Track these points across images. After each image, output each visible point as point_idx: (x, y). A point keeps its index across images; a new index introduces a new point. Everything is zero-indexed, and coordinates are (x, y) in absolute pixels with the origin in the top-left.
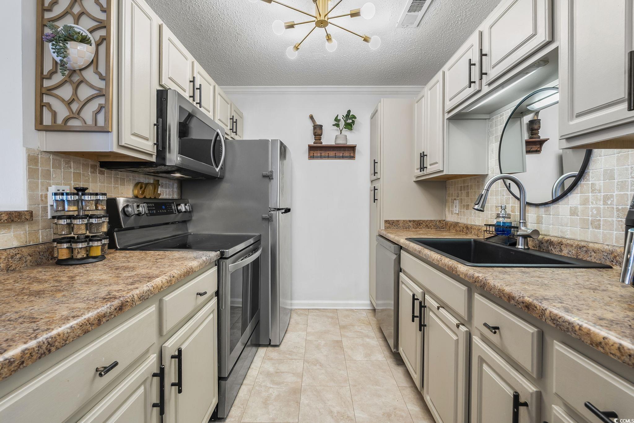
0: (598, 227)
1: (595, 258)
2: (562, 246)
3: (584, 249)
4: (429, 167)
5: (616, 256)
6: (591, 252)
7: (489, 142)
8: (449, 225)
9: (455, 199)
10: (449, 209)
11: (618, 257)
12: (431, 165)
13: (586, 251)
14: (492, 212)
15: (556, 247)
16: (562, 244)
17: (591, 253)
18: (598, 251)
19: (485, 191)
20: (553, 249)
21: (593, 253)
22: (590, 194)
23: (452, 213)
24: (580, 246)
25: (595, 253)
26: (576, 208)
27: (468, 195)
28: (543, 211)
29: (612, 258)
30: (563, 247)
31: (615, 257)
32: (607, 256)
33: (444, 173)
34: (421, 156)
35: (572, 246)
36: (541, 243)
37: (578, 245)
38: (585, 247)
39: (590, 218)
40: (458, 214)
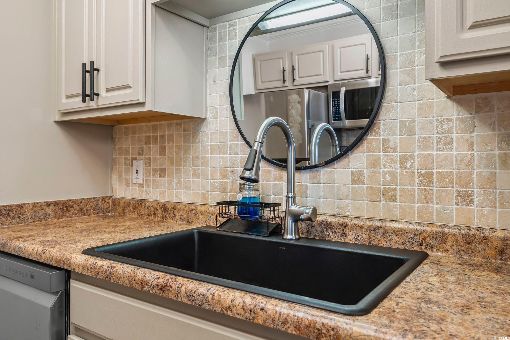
0: (394, 199)
1: (397, 242)
2: (345, 229)
3: (381, 231)
4: (103, 94)
5: (427, 238)
6: (391, 234)
7: (208, 65)
8: (122, 205)
9: (135, 159)
10: (120, 176)
11: (428, 239)
12: (108, 90)
13: (383, 234)
14: (215, 181)
15: (337, 231)
16: (345, 226)
17: (390, 236)
18: (401, 232)
19: (258, 145)
20: (331, 234)
21: (393, 236)
22: (382, 154)
23: (127, 184)
24: (374, 227)
25: (396, 235)
26: (361, 173)
27: (163, 151)
28: (308, 177)
29: (420, 240)
30: (347, 230)
31: (425, 238)
32: (413, 238)
33: (147, 108)
34: (85, 71)
35: (362, 227)
36: (310, 227)
37: (372, 226)
38: (381, 227)
39: (382, 187)
40: (141, 185)
